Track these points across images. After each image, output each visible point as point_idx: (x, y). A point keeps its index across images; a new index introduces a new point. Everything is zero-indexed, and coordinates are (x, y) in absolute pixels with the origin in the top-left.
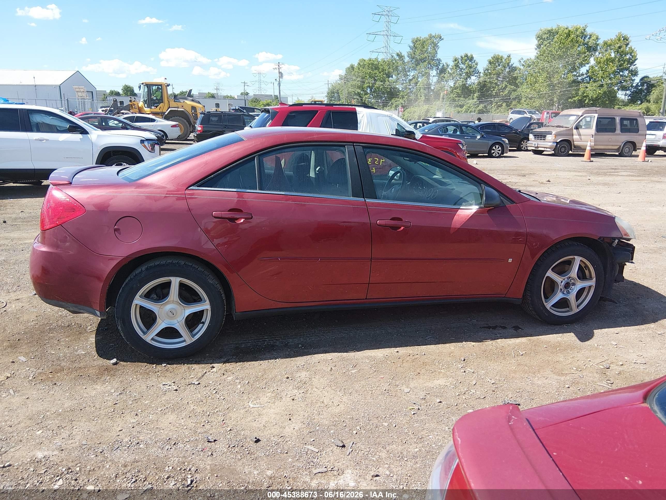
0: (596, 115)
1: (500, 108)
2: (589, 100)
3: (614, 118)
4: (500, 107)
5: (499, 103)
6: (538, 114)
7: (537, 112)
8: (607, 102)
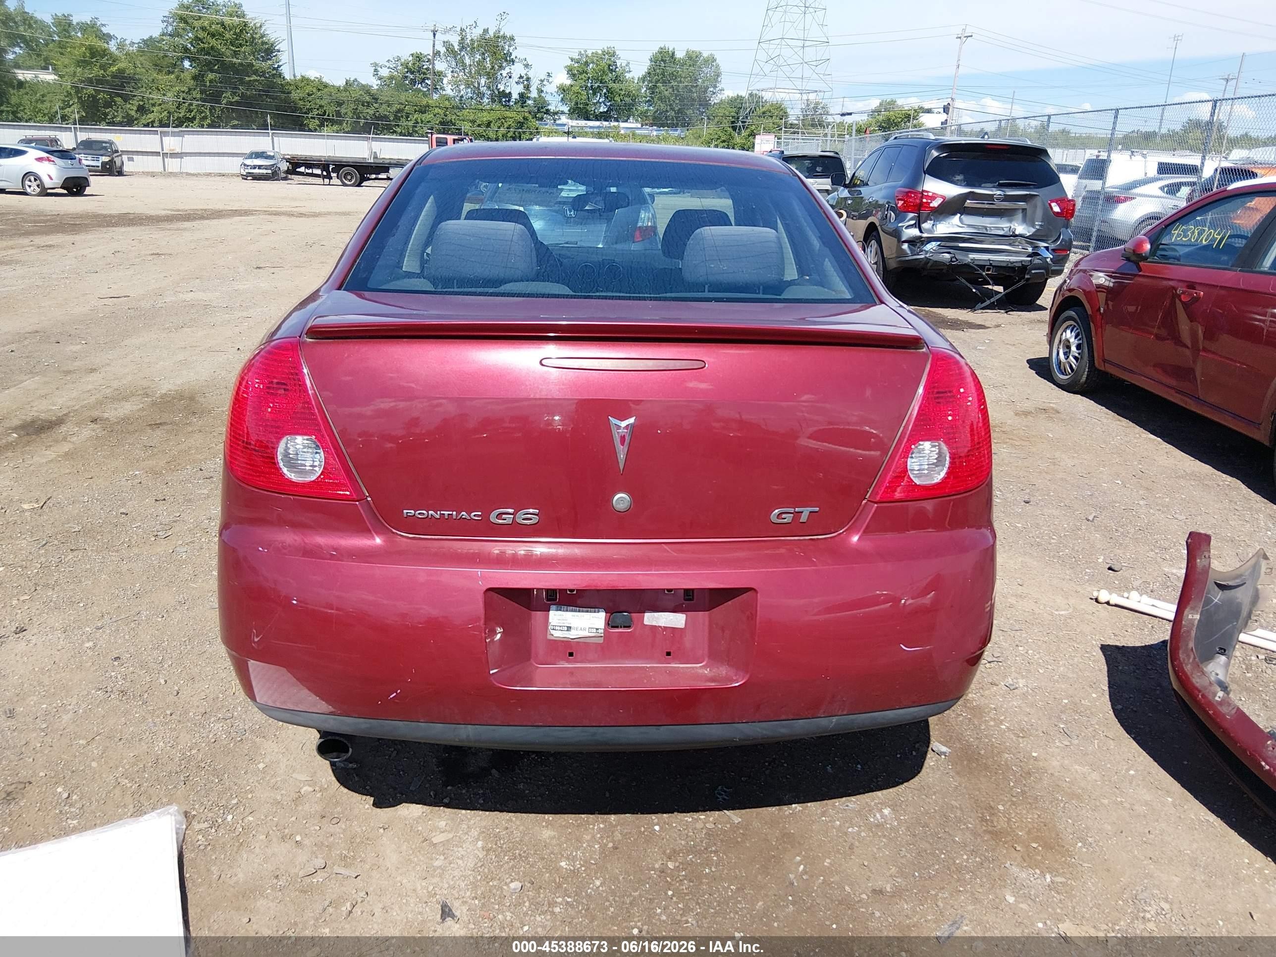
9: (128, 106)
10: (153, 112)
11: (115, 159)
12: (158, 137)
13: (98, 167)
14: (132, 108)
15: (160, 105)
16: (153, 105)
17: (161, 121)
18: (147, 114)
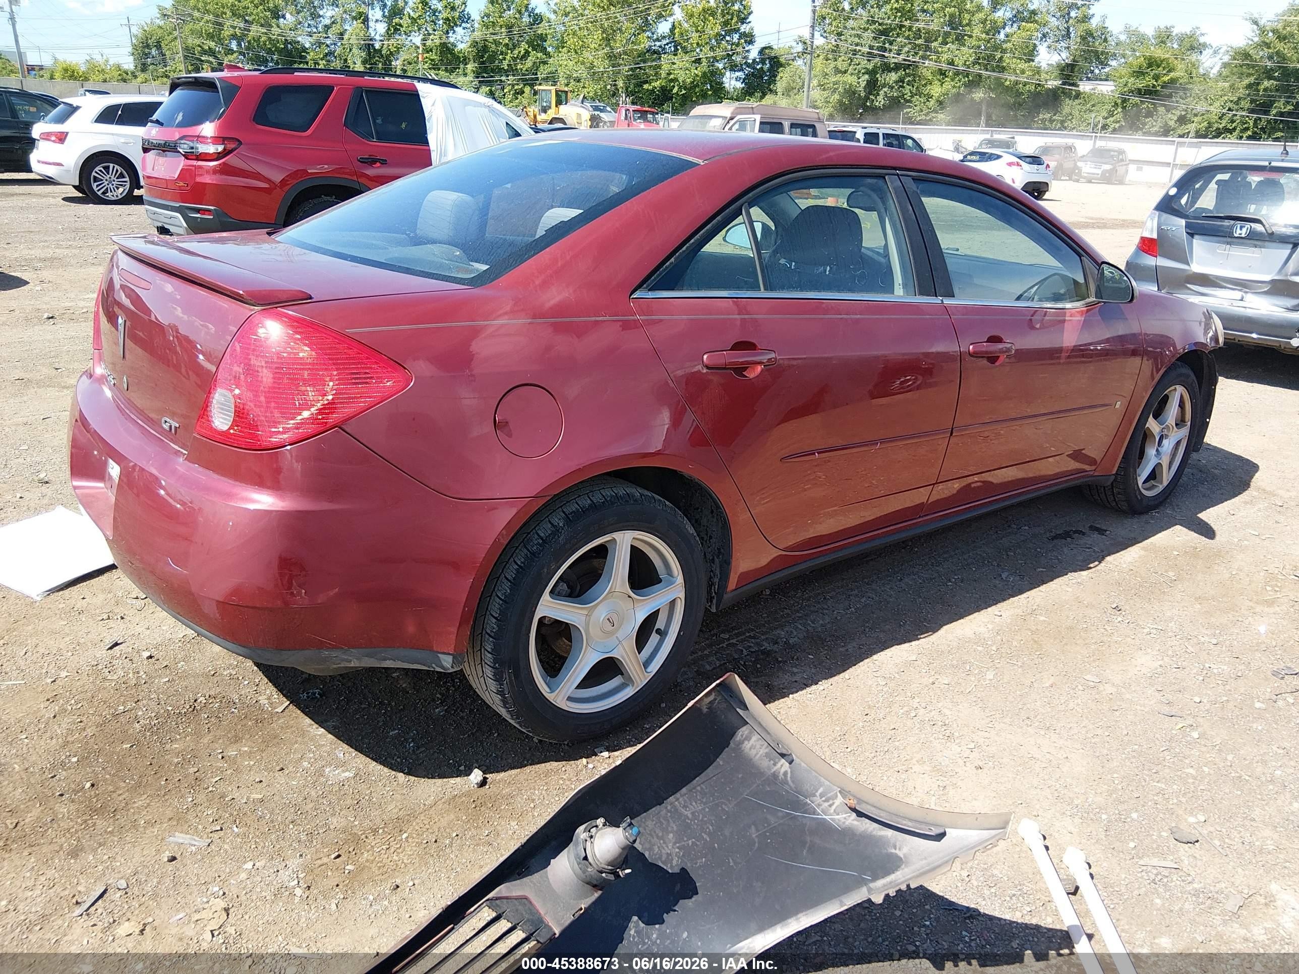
0: (758, 118)
1: (519, 96)
2: (680, 88)
3: (781, 124)
4: (518, 93)
5: (516, 87)
6: (610, 112)
7: (608, 109)
8: (710, 93)
9: (1170, 116)
10: (1193, 122)
11: (1118, 168)
12: (1174, 147)
13: (1098, 174)
14: (1172, 119)
15: (1203, 115)
16: (1196, 115)
17: (1197, 132)
18: (1186, 124)
